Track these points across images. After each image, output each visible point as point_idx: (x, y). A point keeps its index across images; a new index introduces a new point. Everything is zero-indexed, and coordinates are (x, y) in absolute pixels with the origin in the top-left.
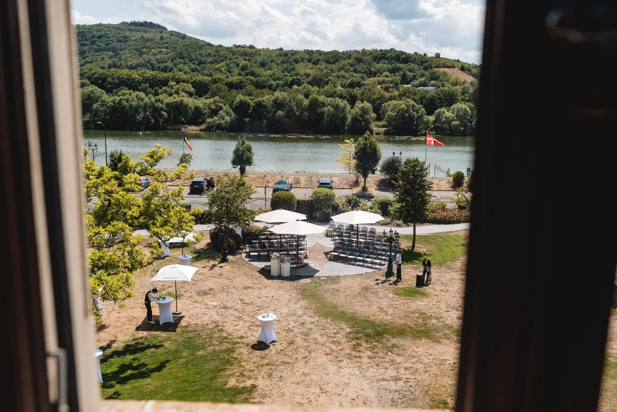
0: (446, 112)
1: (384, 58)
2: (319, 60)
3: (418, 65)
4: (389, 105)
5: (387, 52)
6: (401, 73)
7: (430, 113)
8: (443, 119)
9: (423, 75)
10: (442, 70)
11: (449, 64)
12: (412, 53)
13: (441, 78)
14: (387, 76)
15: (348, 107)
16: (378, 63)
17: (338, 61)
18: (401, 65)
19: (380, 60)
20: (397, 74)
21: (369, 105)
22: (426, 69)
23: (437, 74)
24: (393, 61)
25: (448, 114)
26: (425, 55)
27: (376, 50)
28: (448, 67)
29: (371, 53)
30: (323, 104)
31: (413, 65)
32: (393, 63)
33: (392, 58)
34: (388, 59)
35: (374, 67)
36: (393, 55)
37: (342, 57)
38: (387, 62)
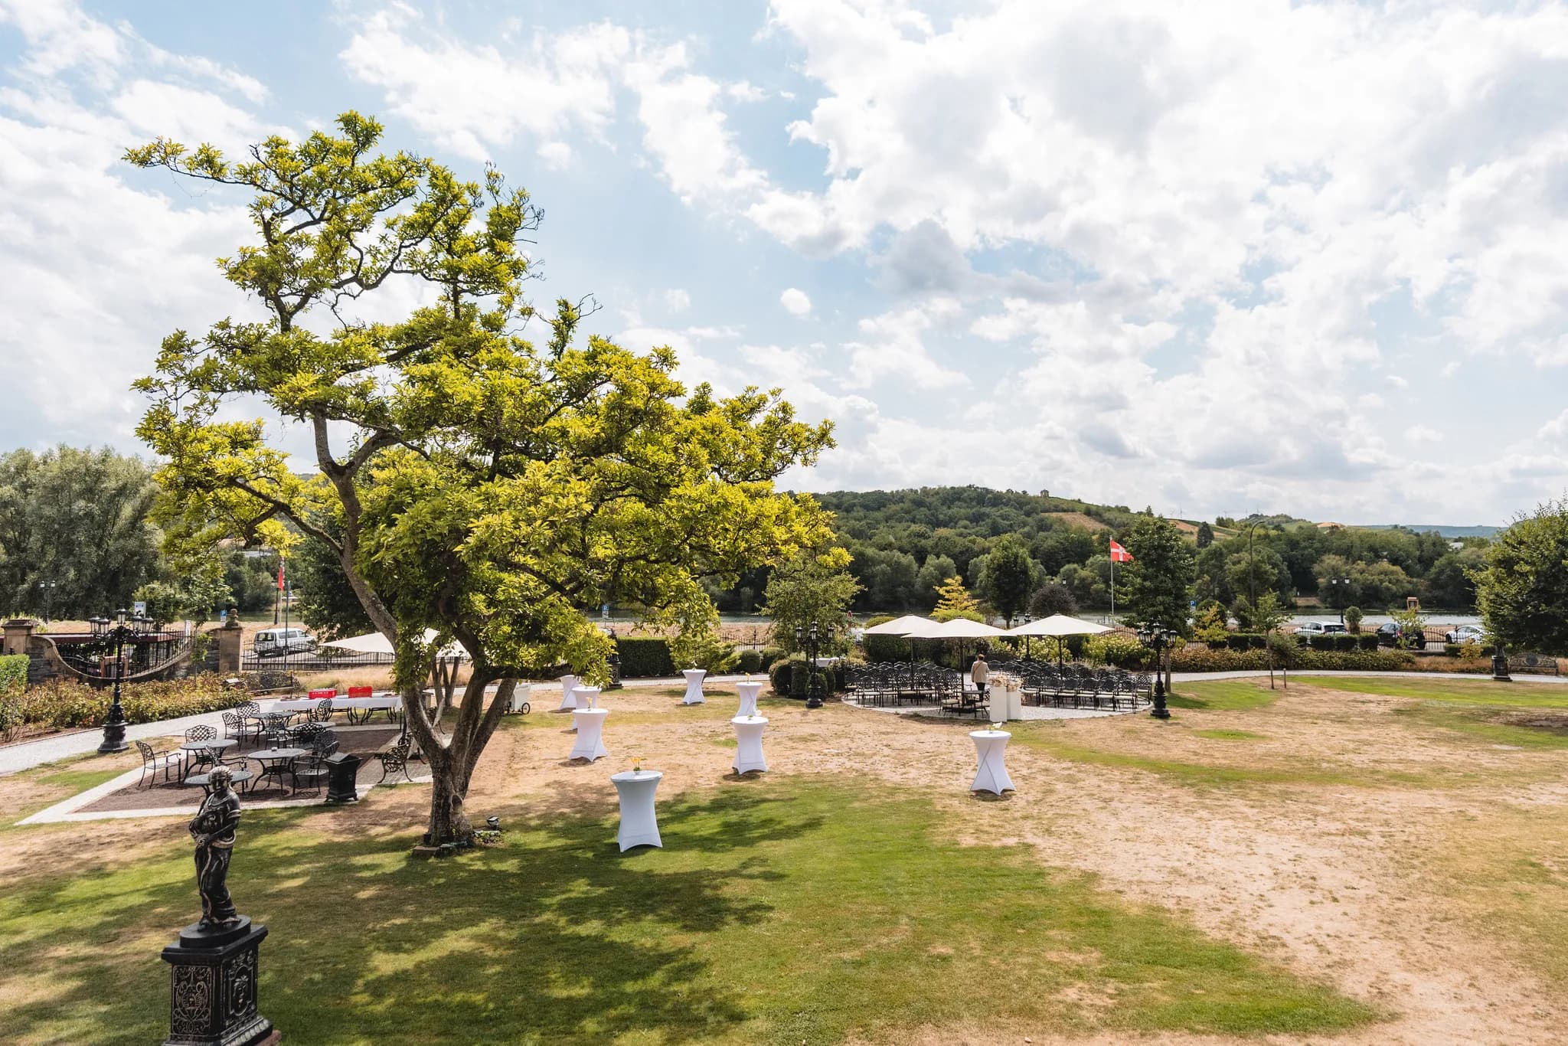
0: (1080, 570)
1: (959, 499)
2: (854, 505)
3: (1015, 508)
4: (982, 562)
5: (963, 490)
6: (989, 521)
7: (1054, 573)
8: (1076, 582)
9: (1025, 524)
10: (1054, 515)
11: (1065, 507)
12: (1004, 491)
13: (1055, 526)
14: (965, 527)
15: (915, 566)
16: (949, 508)
17: (884, 506)
18: (987, 510)
19: (952, 502)
20: (981, 523)
21: (950, 561)
22: (1028, 514)
23: (1049, 522)
24: (974, 503)
25: (1084, 573)
26: (1025, 492)
27: (945, 488)
28: (1064, 511)
29: (937, 493)
30: (874, 562)
31: (1006, 509)
32: (974, 507)
33: (971, 500)
34: (966, 502)
35: (944, 513)
36: (974, 495)
37: (890, 500)
38: (964, 505)
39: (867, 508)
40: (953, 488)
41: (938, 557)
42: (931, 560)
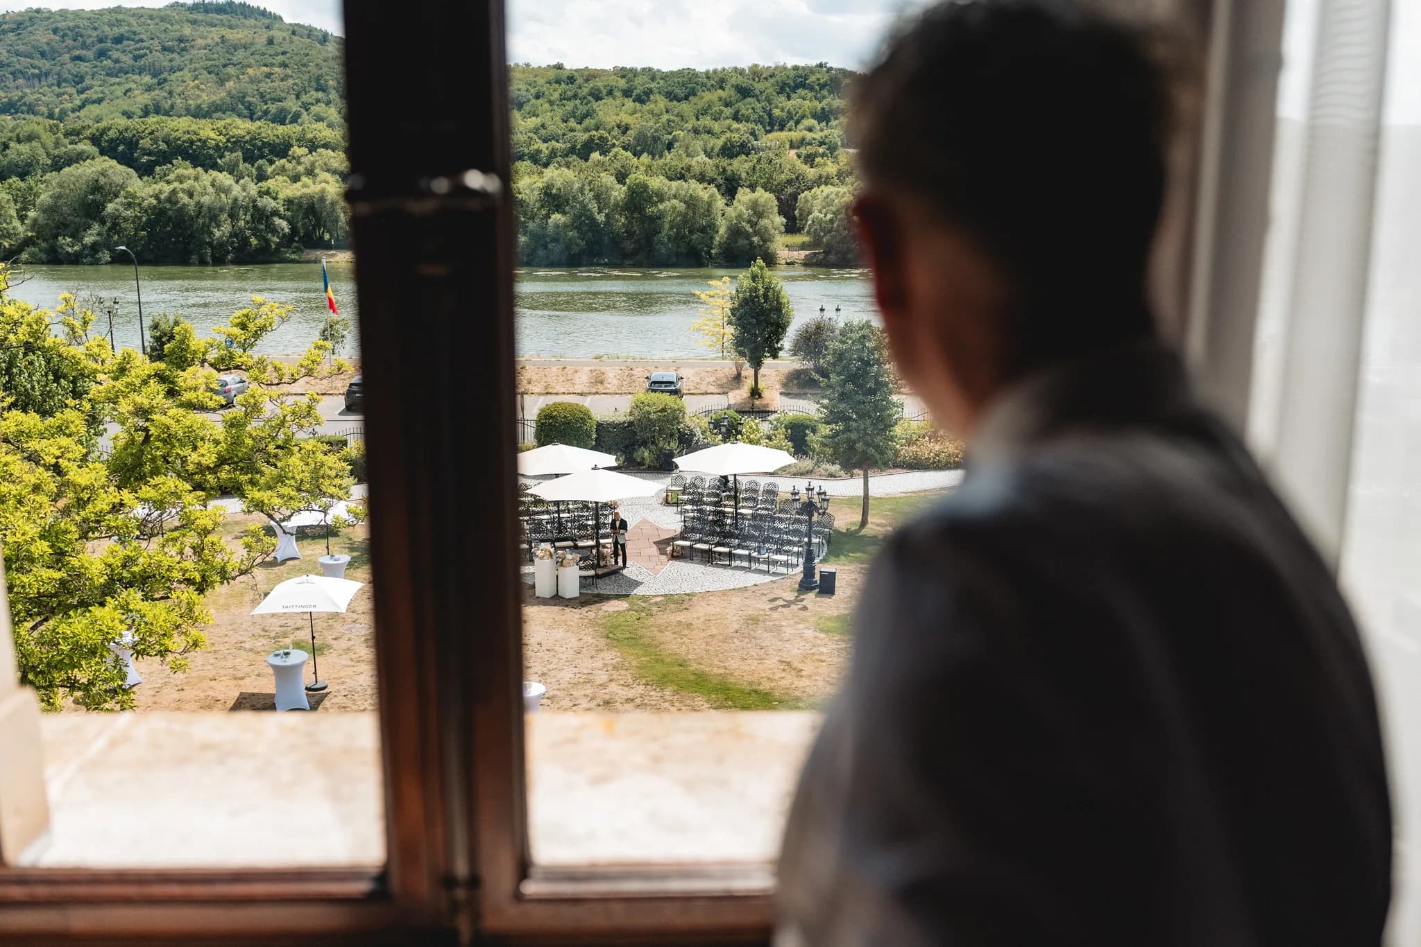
1: (803, 85)
2: (651, 91)
4: (815, 198)
5: (812, 71)
14: (811, 130)
15: (720, 202)
16: (789, 98)
17: (695, 95)
19: (794, 90)
20: (834, 123)
21: (768, 196)
24: (825, 92)
27: (785, 68)
29: (772, 73)
30: (661, 197)
32: (824, 97)
33: (822, 87)
34: (812, 89)
35: (780, 107)
36: (824, 78)
37: (703, 85)
38: (810, 95)
39: (671, 96)
40: (796, 68)
41: (753, 191)
42: (744, 195)
